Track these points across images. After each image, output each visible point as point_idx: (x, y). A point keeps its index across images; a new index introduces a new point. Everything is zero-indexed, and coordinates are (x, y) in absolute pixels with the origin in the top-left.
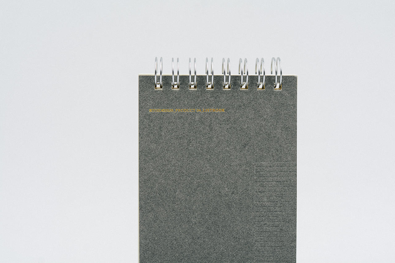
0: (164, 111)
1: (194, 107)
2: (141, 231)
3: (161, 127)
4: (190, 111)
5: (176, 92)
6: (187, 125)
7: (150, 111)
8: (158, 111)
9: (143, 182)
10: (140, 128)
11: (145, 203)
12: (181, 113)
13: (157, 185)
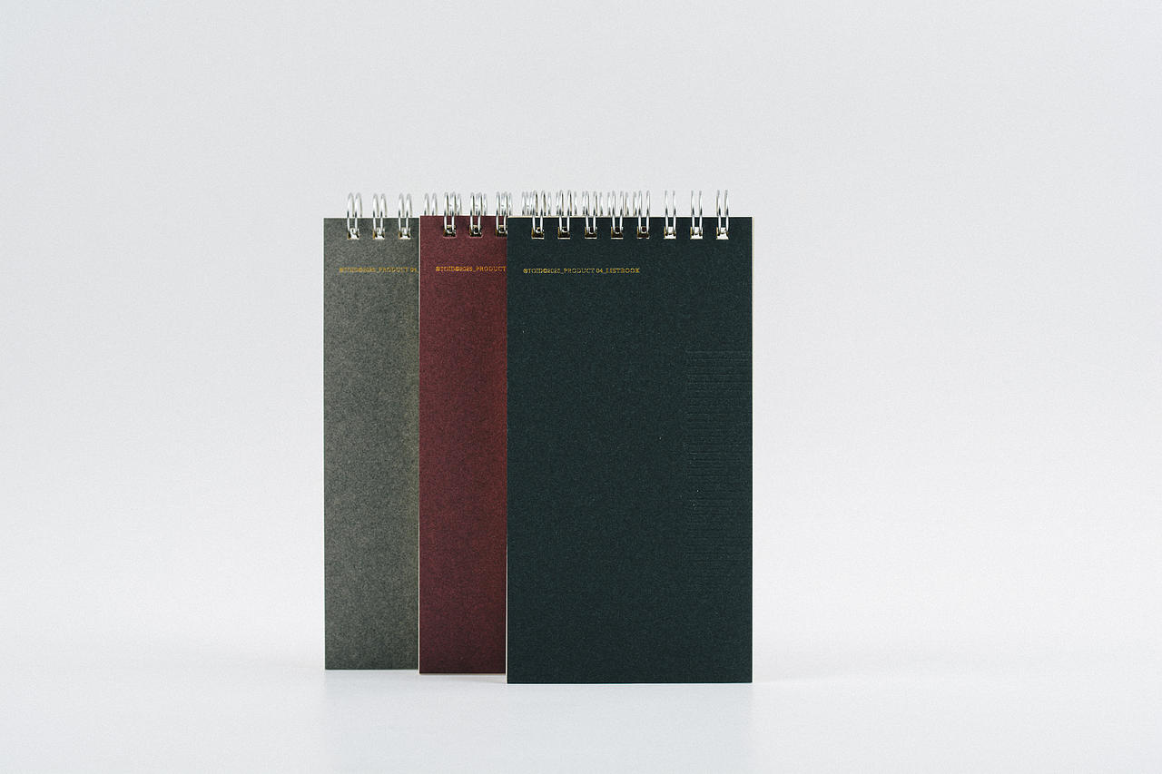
0: (361, 270)
1: (406, 264)
2: (327, 450)
3: (356, 295)
4: (400, 270)
5: (379, 242)
6: (396, 292)
7: (341, 270)
8: (352, 270)
9: (329, 377)
10: (325, 295)
11: (333, 409)
12: (388, 274)
13: (350, 381)
